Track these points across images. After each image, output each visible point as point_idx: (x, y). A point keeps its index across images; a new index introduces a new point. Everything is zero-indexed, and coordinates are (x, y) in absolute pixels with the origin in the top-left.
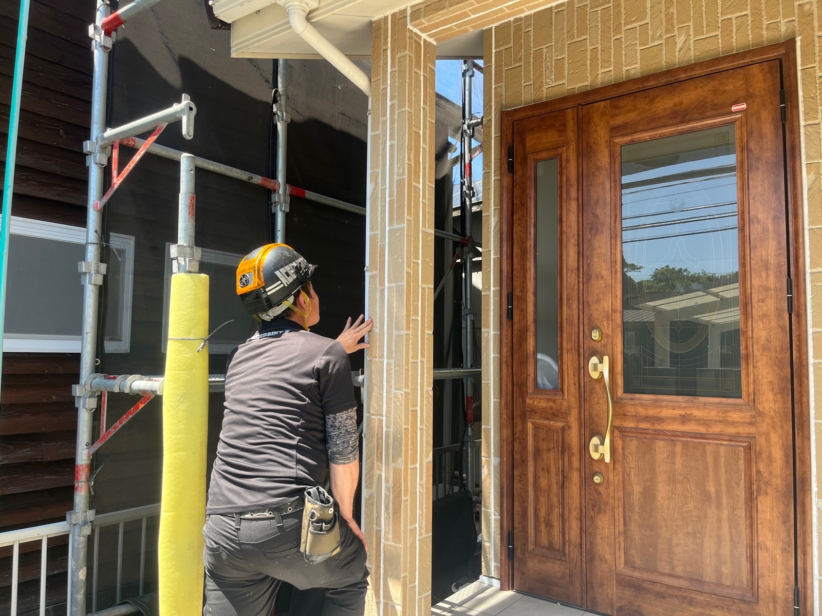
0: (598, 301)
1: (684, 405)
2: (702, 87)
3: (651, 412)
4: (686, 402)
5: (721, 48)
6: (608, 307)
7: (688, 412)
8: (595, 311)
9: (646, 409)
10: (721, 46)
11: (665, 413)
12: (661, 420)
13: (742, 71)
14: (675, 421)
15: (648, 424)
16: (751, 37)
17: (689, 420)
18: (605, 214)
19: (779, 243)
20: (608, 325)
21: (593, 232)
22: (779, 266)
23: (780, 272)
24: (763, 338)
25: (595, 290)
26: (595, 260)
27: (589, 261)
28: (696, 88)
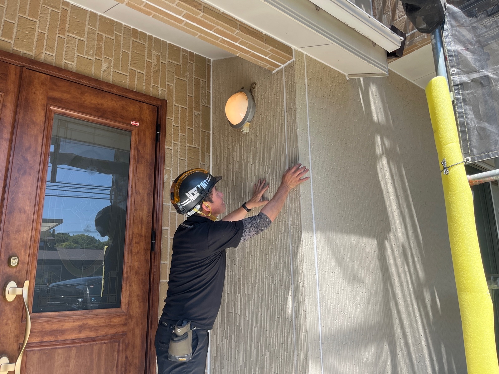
0: (18, 231)
1: (82, 317)
2: (116, 101)
3: (55, 326)
4: (84, 314)
5: (128, 84)
6: (27, 238)
7: (85, 323)
8: (14, 241)
9: (52, 325)
10: (128, 83)
11: (68, 325)
12: (62, 332)
13: (138, 103)
14: (74, 331)
15: (51, 337)
16: (144, 87)
17: (85, 328)
18: (35, 161)
19: (149, 209)
20: (25, 253)
21: (21, 172)
22: (148, 223)
23: (148, 226)
24: (136, 267)
25: (16, 222)
26: (20, 195)
27: (13, 195)
28: (112, 100)
